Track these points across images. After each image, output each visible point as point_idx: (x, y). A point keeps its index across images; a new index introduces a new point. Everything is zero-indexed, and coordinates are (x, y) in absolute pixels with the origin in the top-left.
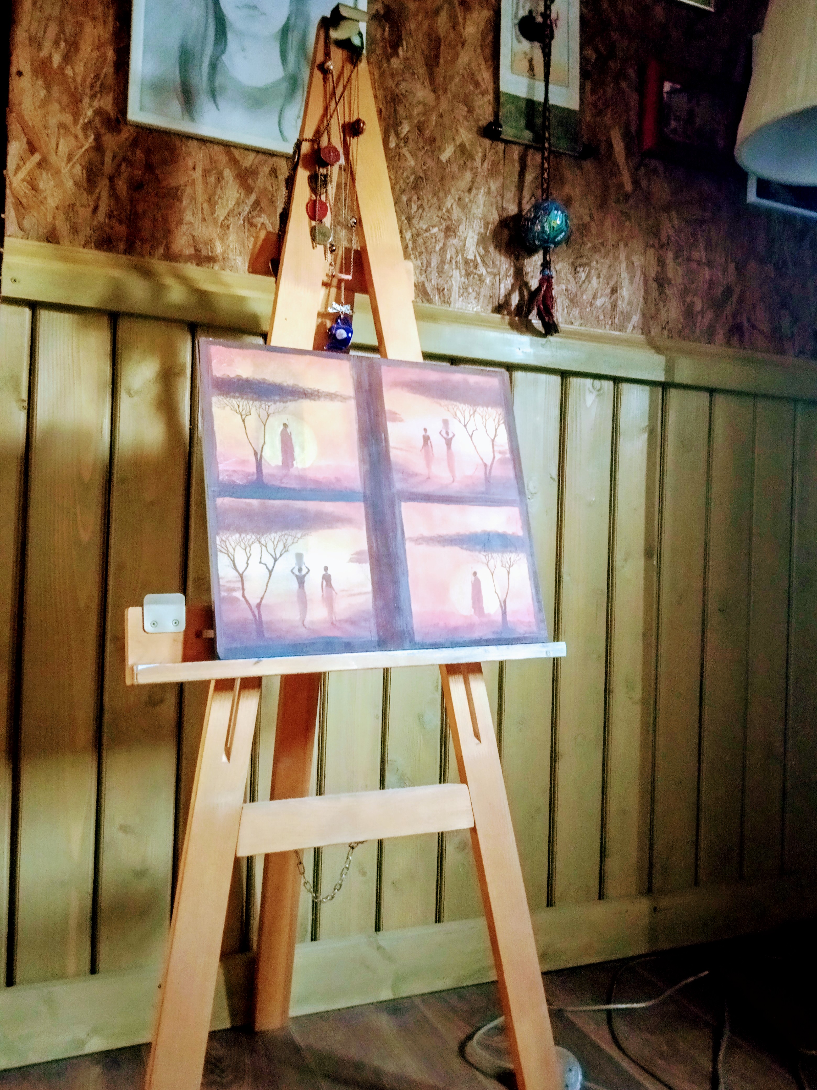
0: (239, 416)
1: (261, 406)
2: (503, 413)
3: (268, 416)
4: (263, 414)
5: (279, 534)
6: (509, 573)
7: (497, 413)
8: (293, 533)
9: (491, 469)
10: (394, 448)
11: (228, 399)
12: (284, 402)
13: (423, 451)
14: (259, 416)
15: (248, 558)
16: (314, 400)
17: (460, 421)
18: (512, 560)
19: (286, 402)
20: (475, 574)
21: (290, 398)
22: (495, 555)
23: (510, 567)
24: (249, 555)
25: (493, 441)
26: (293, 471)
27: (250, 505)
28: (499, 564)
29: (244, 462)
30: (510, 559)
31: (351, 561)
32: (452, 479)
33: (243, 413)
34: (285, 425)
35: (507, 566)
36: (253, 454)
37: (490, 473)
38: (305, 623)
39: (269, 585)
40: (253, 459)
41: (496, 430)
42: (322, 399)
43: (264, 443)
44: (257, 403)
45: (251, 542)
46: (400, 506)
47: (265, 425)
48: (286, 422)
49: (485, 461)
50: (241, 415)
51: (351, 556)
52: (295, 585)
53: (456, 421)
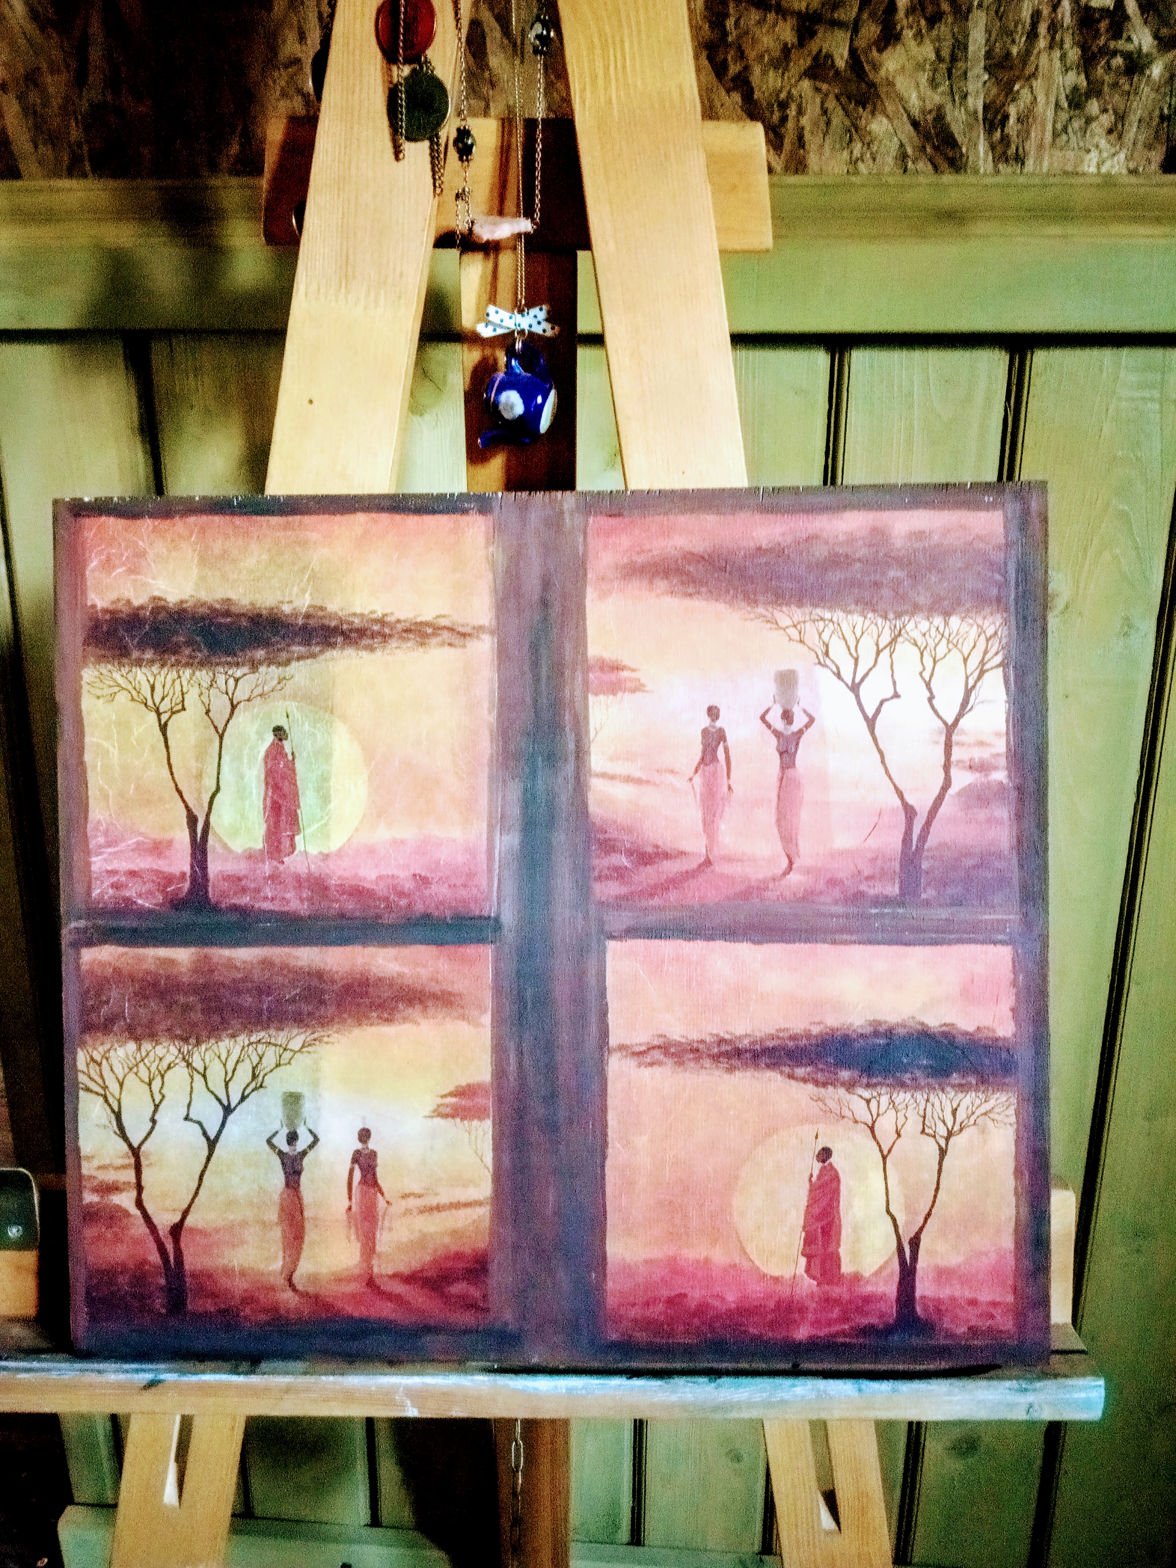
0: (153, 715)
1: (213, 681)
2: (1003, 632)
3: (234, 707)
4: (220, 705)
5: (242, 1039)
6: (943, 1152)
7: (982, 631)
8: (281, 1037)
9: (928, 824)
10: (604, 775)
11: (124, 671)
12: (279, 664)
13: (698, 780)
14: (208, 712)
15: (157, 1107)
16: (371, 649)
17: (838, 675)
18: (961, 1115)
19: (287, 662)
20: (825, 1154)
21: (297, 649)
22: (902, 1097)
23: (950, 1134)
24: (158, 1098)
25: (950, 729)
26: (294, 864)
27: (172, 962)
28: (913, 1125)
29: (158, 848)
30: (954, 1112)
31: (439, 1113)
32: (785, 862)
33: (164, 706)
34: (279, 732)
35: (942, 1131)
36: (185, 821)
37: (923, 837)
38: (296, 1279)
39: (205, 1177)
40: (182, 836)
41: (968, 692)
42: (393, 643)
43: (218, 789)
44: (203, 676)
45: (165, 1064)
46: (603, 952)
47: (221, 737)
48: (283, 722)
49: (910, 800)
50: (159, 714)
51: (440, 1101)
52: (277, 1178)
53: (825, 676)
